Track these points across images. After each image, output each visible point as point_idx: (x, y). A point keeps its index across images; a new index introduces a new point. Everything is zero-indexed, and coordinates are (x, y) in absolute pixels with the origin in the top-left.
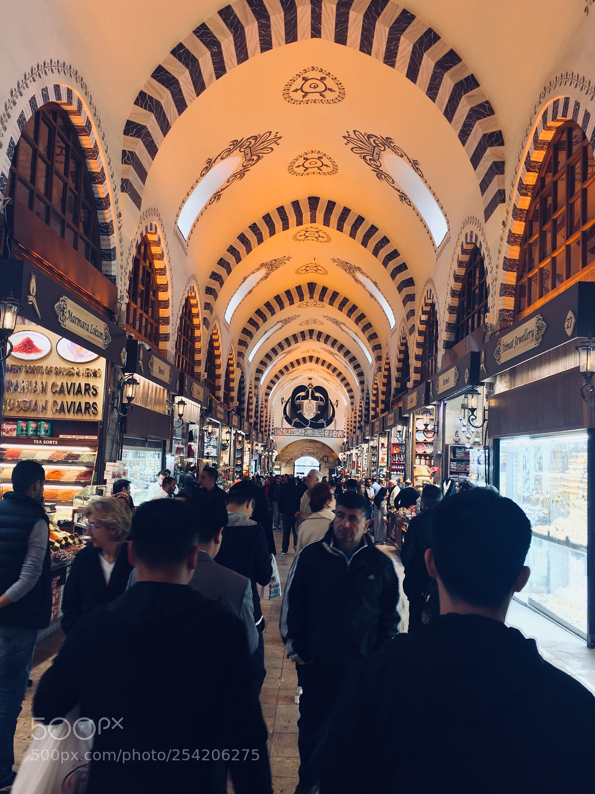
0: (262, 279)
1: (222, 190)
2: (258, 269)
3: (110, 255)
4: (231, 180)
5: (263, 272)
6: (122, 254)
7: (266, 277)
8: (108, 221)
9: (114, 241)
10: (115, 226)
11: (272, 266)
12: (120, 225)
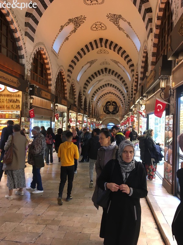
0: (89, 67)
1: (68, 37)
2: (87, 64)
3: (22, 57)
4: (71, 33)
5: (89, 65)
6: (27, 57)
7: (90, 66)
8: (20, 46)
9: (23, 52)
10: (23, 47)
11: (92, 62)
12: (25, 47)
